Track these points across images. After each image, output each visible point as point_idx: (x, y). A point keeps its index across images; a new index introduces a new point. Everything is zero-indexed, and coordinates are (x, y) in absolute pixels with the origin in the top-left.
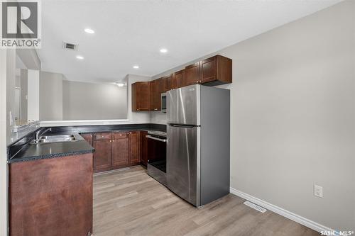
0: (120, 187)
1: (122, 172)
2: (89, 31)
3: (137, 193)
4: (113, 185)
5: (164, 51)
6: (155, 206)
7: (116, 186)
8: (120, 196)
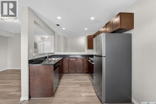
0: (75, 82)
1: (79, 75)
2: (59, 18)
3: (79, 86)
4: (73, 80)
5: (92, 18)
6: (82, 95)
7: (74, 80)
8: (72, 85)
